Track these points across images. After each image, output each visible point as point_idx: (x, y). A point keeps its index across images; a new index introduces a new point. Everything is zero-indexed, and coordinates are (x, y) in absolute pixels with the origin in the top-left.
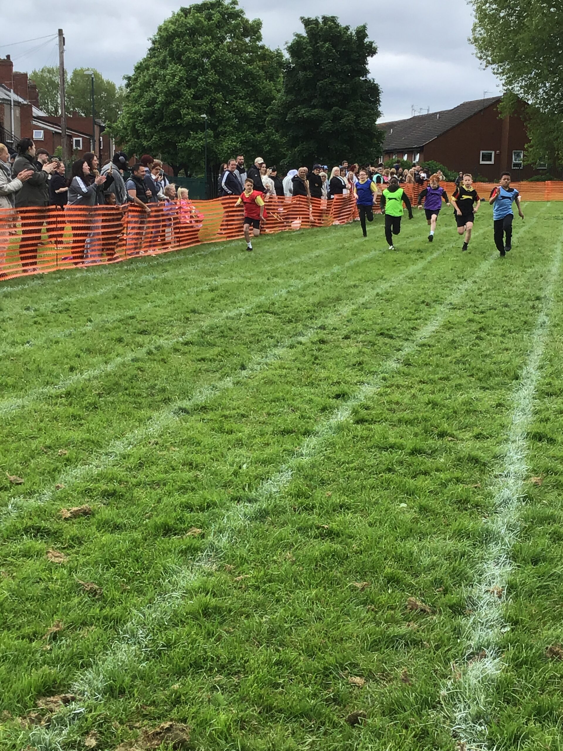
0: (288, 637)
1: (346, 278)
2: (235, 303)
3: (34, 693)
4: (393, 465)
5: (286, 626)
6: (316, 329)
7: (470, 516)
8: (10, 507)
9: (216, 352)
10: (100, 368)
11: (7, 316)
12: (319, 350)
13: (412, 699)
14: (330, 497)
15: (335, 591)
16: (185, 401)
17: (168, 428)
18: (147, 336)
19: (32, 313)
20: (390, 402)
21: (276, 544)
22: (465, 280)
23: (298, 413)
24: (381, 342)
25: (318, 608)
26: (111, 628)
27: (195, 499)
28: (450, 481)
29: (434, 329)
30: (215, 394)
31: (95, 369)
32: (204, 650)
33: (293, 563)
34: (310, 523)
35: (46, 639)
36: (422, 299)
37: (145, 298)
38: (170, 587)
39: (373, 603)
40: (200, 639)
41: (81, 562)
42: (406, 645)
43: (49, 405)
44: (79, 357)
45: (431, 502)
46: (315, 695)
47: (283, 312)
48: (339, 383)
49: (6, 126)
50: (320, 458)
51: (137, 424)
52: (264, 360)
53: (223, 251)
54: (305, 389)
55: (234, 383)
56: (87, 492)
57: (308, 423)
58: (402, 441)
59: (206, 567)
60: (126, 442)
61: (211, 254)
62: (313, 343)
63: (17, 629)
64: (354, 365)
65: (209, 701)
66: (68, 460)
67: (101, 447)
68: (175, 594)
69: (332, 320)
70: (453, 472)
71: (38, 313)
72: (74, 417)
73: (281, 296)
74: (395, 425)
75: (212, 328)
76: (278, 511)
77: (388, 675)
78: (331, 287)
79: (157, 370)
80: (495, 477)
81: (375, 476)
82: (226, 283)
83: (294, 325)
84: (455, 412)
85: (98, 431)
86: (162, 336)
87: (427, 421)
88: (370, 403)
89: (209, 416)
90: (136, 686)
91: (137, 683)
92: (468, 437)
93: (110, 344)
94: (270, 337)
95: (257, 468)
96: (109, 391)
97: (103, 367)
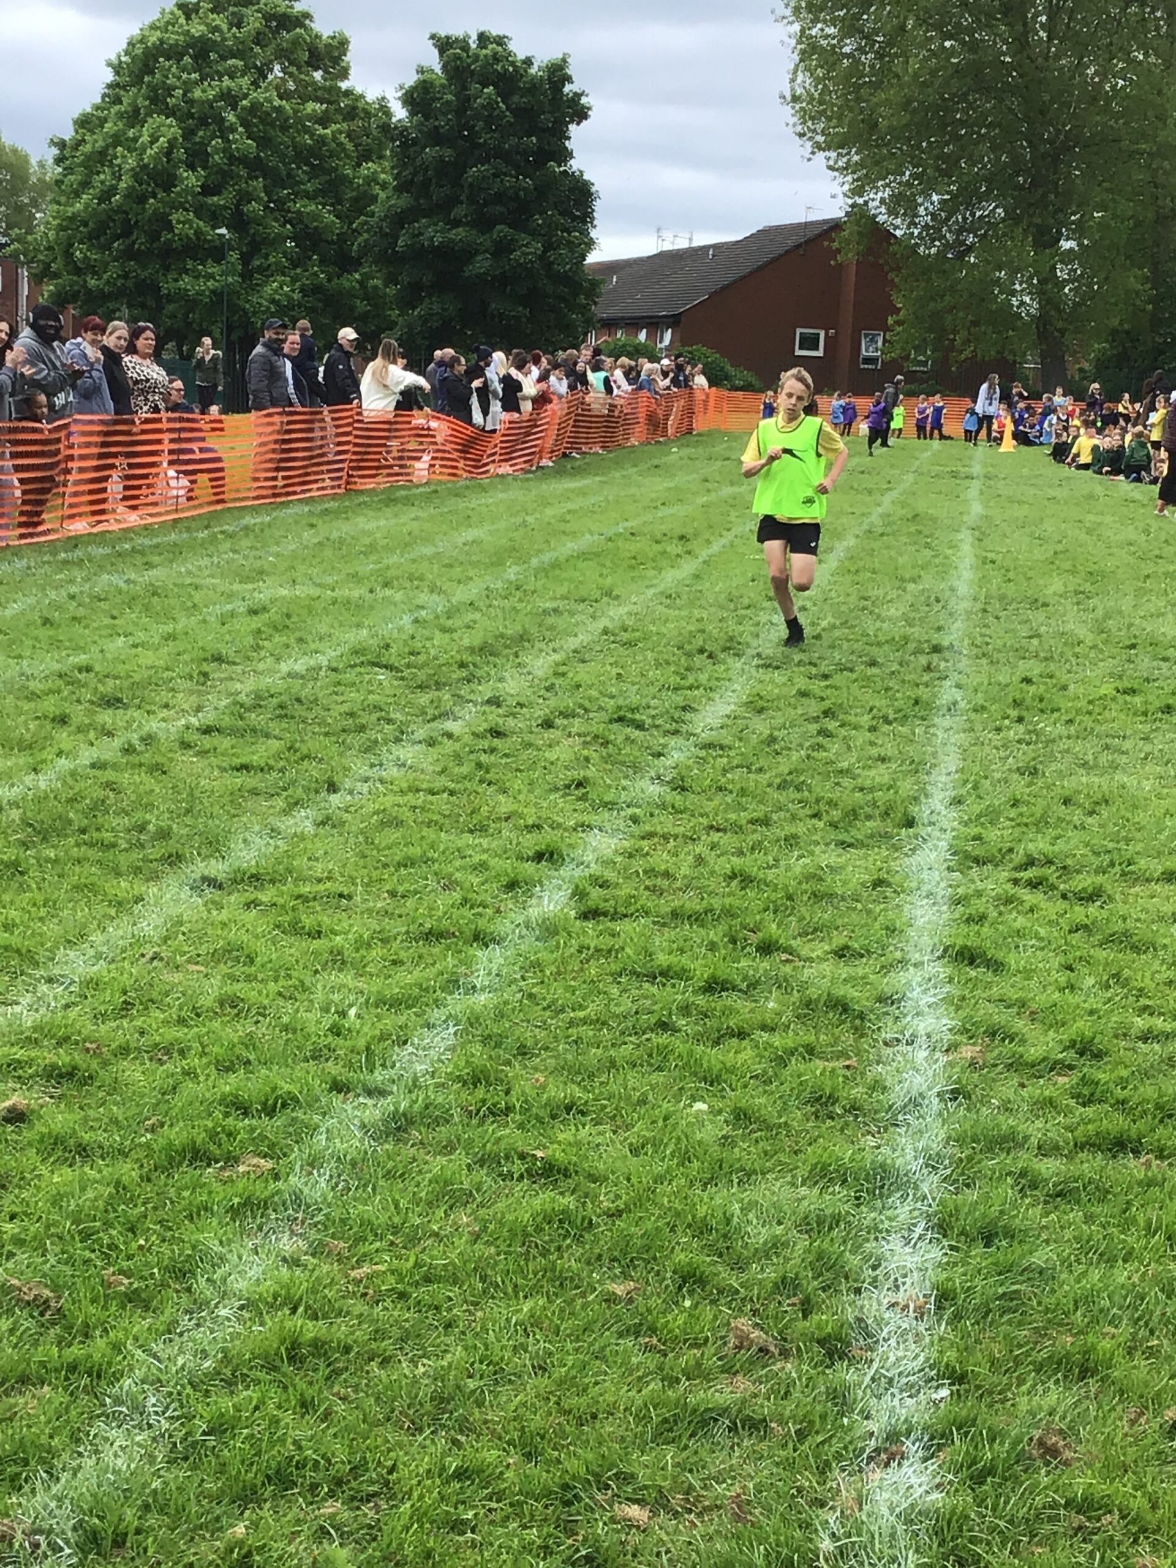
0: (476, 1411)
1: (534, 592)
2: (305, 641)
4: (670, 1015)
5: (472, 1384)
6: (482, 704)
7: (842, 1131)
9: (272, 752)
10: (21, 782)
12: (492, 751)
13: (758, 1560)
14: (542, 1086)
15: (570, 1302)
16: (213, 861)
17: (181, 922)
18: (120, 713)
20: (650, 872)
21: (434, 1195)
23: (457, 894)
24: (620, 738)
25: (538, 1343)
27: (252, 1086)
28: (792, 1054)
29: (728, 709)
30: (276, 847)
32: (297, 1443)
33: (476, 1237)
34: (505, 1145)
36: (698, 643)
37: (112, 627)
38: (212, 1295)
39: (655, 1332)
40: (288, 1418)
42: (732, 1429)
45: (758, 1101)
46: (545, 1548)
47: (409, 665)
48: (539, 827)
50: (512, 996)
51: (112, 912)
52: (375, 772)
53: (269, 525)
54: (471, 839)
55: (315, 823)
57: (481, 915)
58: (684, 959)
60: (92, 952)
61: (246, 530)
62: (478, 735)
64: (568, 787)
65: (315, 1563)
68: (222, 1311)
69: (513, 685)
70: (796, 1032)
73: (401, 630)
74: (665, 925)
75: (258, 697)
76: (433, 1117)
77: (697, 1499)
79: (147, 788)
80: (886, 1044)
81: (633, 1039)
82: (284, 598)
83: (433, 694)
84: (790, 898)
85: (28, 927)
86: (154, 712)
87: (734, 916)
88: (609, 874)
89: (266, 895)
90: (150, 1528)
91: (151, 1521)
92: (820, 953)
93: (42, 727)
94: (385, 719)
95: (379, 1017)
96: (44, 835)
97: (27, 780)
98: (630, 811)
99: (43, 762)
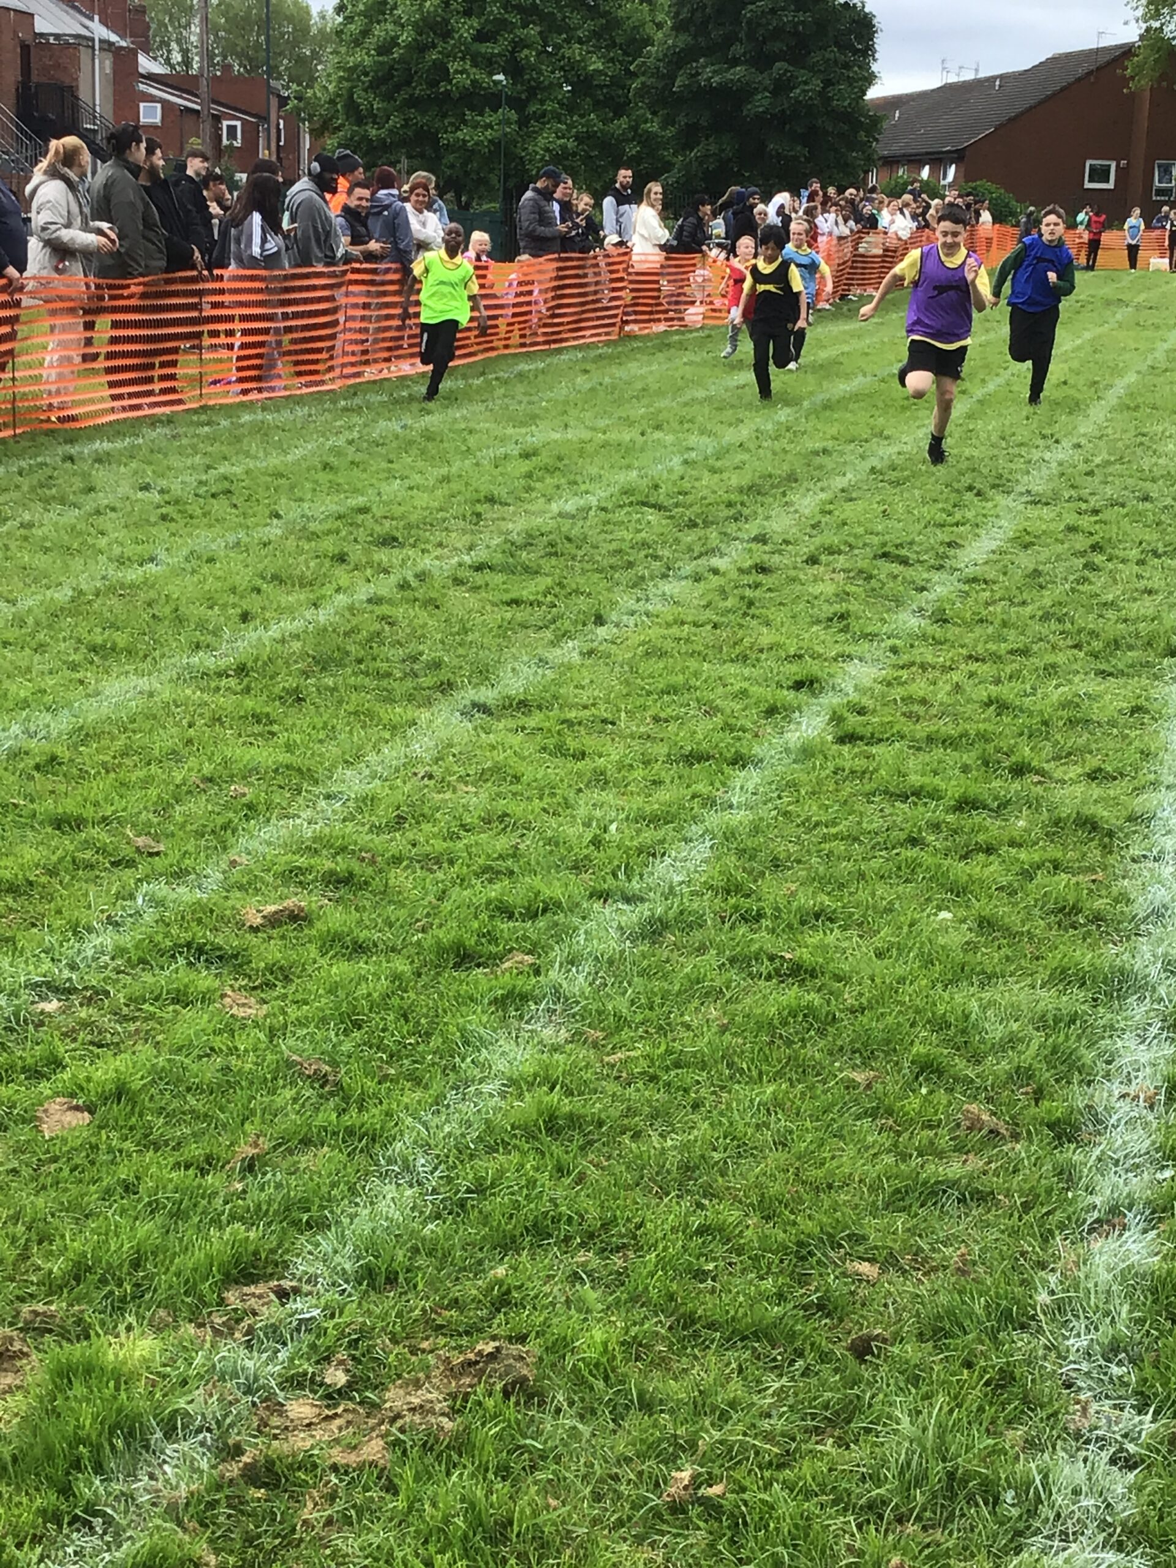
0: (720, 1179)
1: (805, 432)
2: (576, 483)
3: (218, 1277)
4: (920, 831)
5: (716, 1156)
6: (748, 542)
7: (1084, 939)
8: (140, 901)
9: (542, 588)
10: (303, 616)
11: (106, 502)
12: (757, 586)
13: (979, 1310)
14: (793, 894)
15: (812, 1088)
16: (483, 688)
17: (451, 745)
18: (395, 551)
19: (156, 497)
20: (908, 700)
21: (686, 991)
22: (1057, 442)
23: (718, 720)
24: (884, 571)
25: (781, 1122)
26: (362, 1151)
27: (516, 893)
28: (1039, 868)
29: (994, 545)
30: (544, 676)
31: (294, 619)
32: (553, 1201)
33: (724, 1029)
34: (755, 947)
35: (233, 1169)
36: (967, 480)
37: (389, 471)
38: (476, 1072)
39: (891, 1115)
40: (544, 1178)
41: (293, 1017)
42: (962, 1200)
43: (202, 690)
44: (259, 591)
45: (1002, 910)
46: (781, 1297)
48: (800, 657)
49: (83, 94)
50: (767, 813)
51: (387, 735)
52: (641, 606)
53: (543, 371)
54: (733, 668)
55: (581, 653)
56: (293, 876)
57: (739, 739)
58: (937, 781)
59: (547, 1033)
60: (367, 772)
61: (520, 376)
62: (741, 571)
63: (174, 1149)
64: (831, 620)
65: (568, 1302)
66: (250, 806)
67: (316, 782)
68: (486, 1088)
69: (780, 523)
70: (1044, 848)
71: (167, 497)
72: (257, 718)
73: (670, 471)
74: (919, 749)
75: (529, 535)
76: (687, 922)
77: (925, 1260)
78: (775, 453)
79: (421, 622)
80: (1134, 860)
81: (883, 853)
82: (556, 441)
83: (699, 532)
84: (1045, 723)
85: (307, 748)
86: (428, 551)
87: (987, 741)
88: (867, 702)
89: (534, 720)
90: (419, 1268)
91: (420, 1262)
92: (1072, 775)
93: (321, 565)
94: (652, 556)
95: (639, 832)
96: (323, 664)
97: (309, 614)
98: (890, 642)
99: (323, 597)
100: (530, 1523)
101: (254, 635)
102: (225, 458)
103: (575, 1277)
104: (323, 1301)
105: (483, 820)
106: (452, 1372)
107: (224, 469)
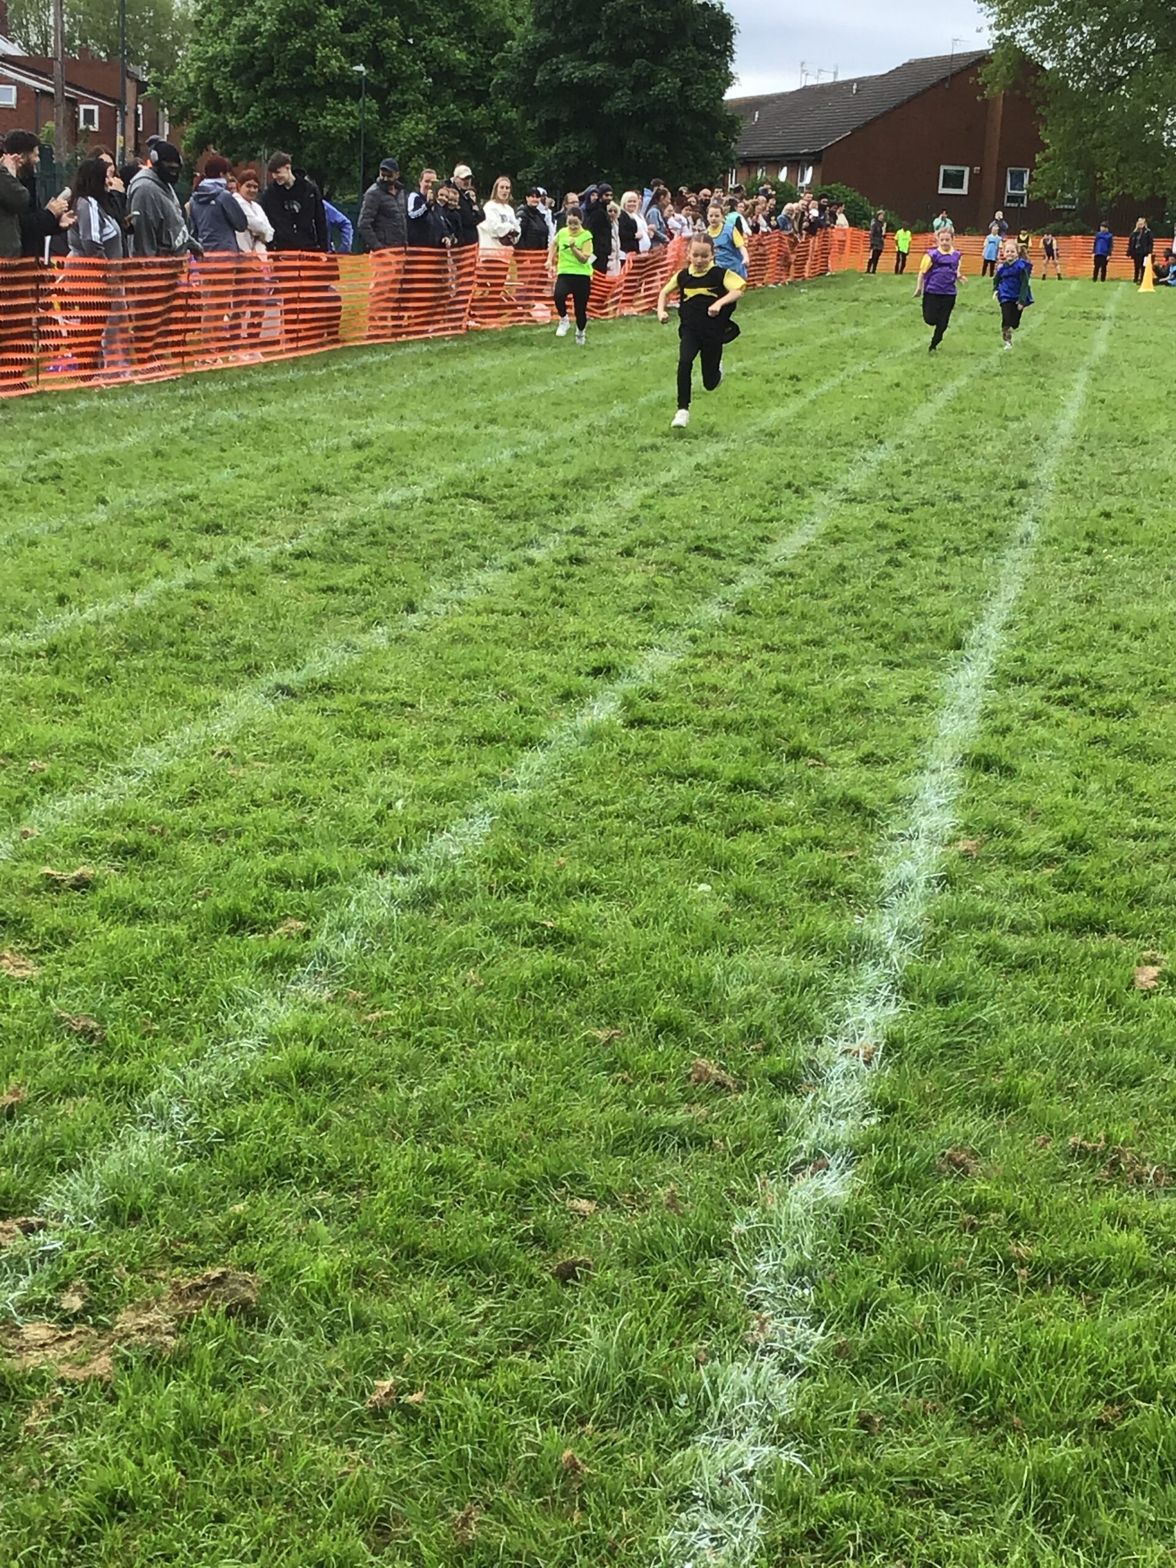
0: (458, 1126)
1: (636, 429)
2: (404, 474)
4: (691, 810)
5: (457, 1106)
6: (566, 533)
7: (833, 911)
9: (359, 576)
10: (118, 600)
12: (569, 576)
13: (679, 1239)
14: (562, 867)
15: (555, 1044)
16: (289, 672)
17: (253, 725)
18: (220, 538)
20: (701, 686)
21: (449, 955)
22: (880, 442)
23: (514, 704)
24: (694, 566)
25: (521, 1075)
26: (119, 1100)
27: (298, 864)
28: (800, 844)
29: (804, 541)
30: (351, 660)
31: (110, 602)
32: (296, 1145)
33: (480, 990)
34: (518, 916)
36: (787, 478)
37: (221, 459)
38: (239, 1029)
39: (626, 1069)
40: (289, 1124)
41: (66, 978)
42: (682, 1145)
43: (12, 670)
44: (78, 575)
45: (760, 883)
46: (500, 1230)
47: (501, 497)
48: (602, 645)
50: (549, 793)
51: (190, 715)
52: (454, 595)
53: (387, 363)
54: (533, 655)
55: (390, 640)
56: (83, 847)
57: (531, 722)
58: (714, 763)
59: (310, 994)
60: (167, 749)
61: (364, 367)
62: (558, 562)
64: (636, 610)
65: (300, 1235)
66: (47, 781)
67: (114, 759)
68: (245, 1043)
69: (600, 516)
70: (809, 827)
72: (63, 697)
73: (499, 464)
74: (705, 733)
75: (352, 524)
76: (457, 891)
77: (641, 1198)
78: (604, 448)
79: (236, 607)
80: (890, 838)
81: (655, 830)
82: (390, 433)
83: (519, 524)
84: (827, 711)
86: (251, 538)
87: (770, 726)
88: (660, 688)
89: (338, 702)
90: (162, 1205)
91: (166, 1199)
92: (846, 759)
93: (141, 550)
94: (469, 546)
95: (422, 808)
96: (135, 647)
97: (124, 598)
98: (691, 632)
99: (140, 582)
100: (239, 1427)
101: (69, 618)
102: (56, 444)
103: (311, 1213)
104: (66, 1234)
105: (274, 796)
106: (180, 1295)
107: (54, 454)
